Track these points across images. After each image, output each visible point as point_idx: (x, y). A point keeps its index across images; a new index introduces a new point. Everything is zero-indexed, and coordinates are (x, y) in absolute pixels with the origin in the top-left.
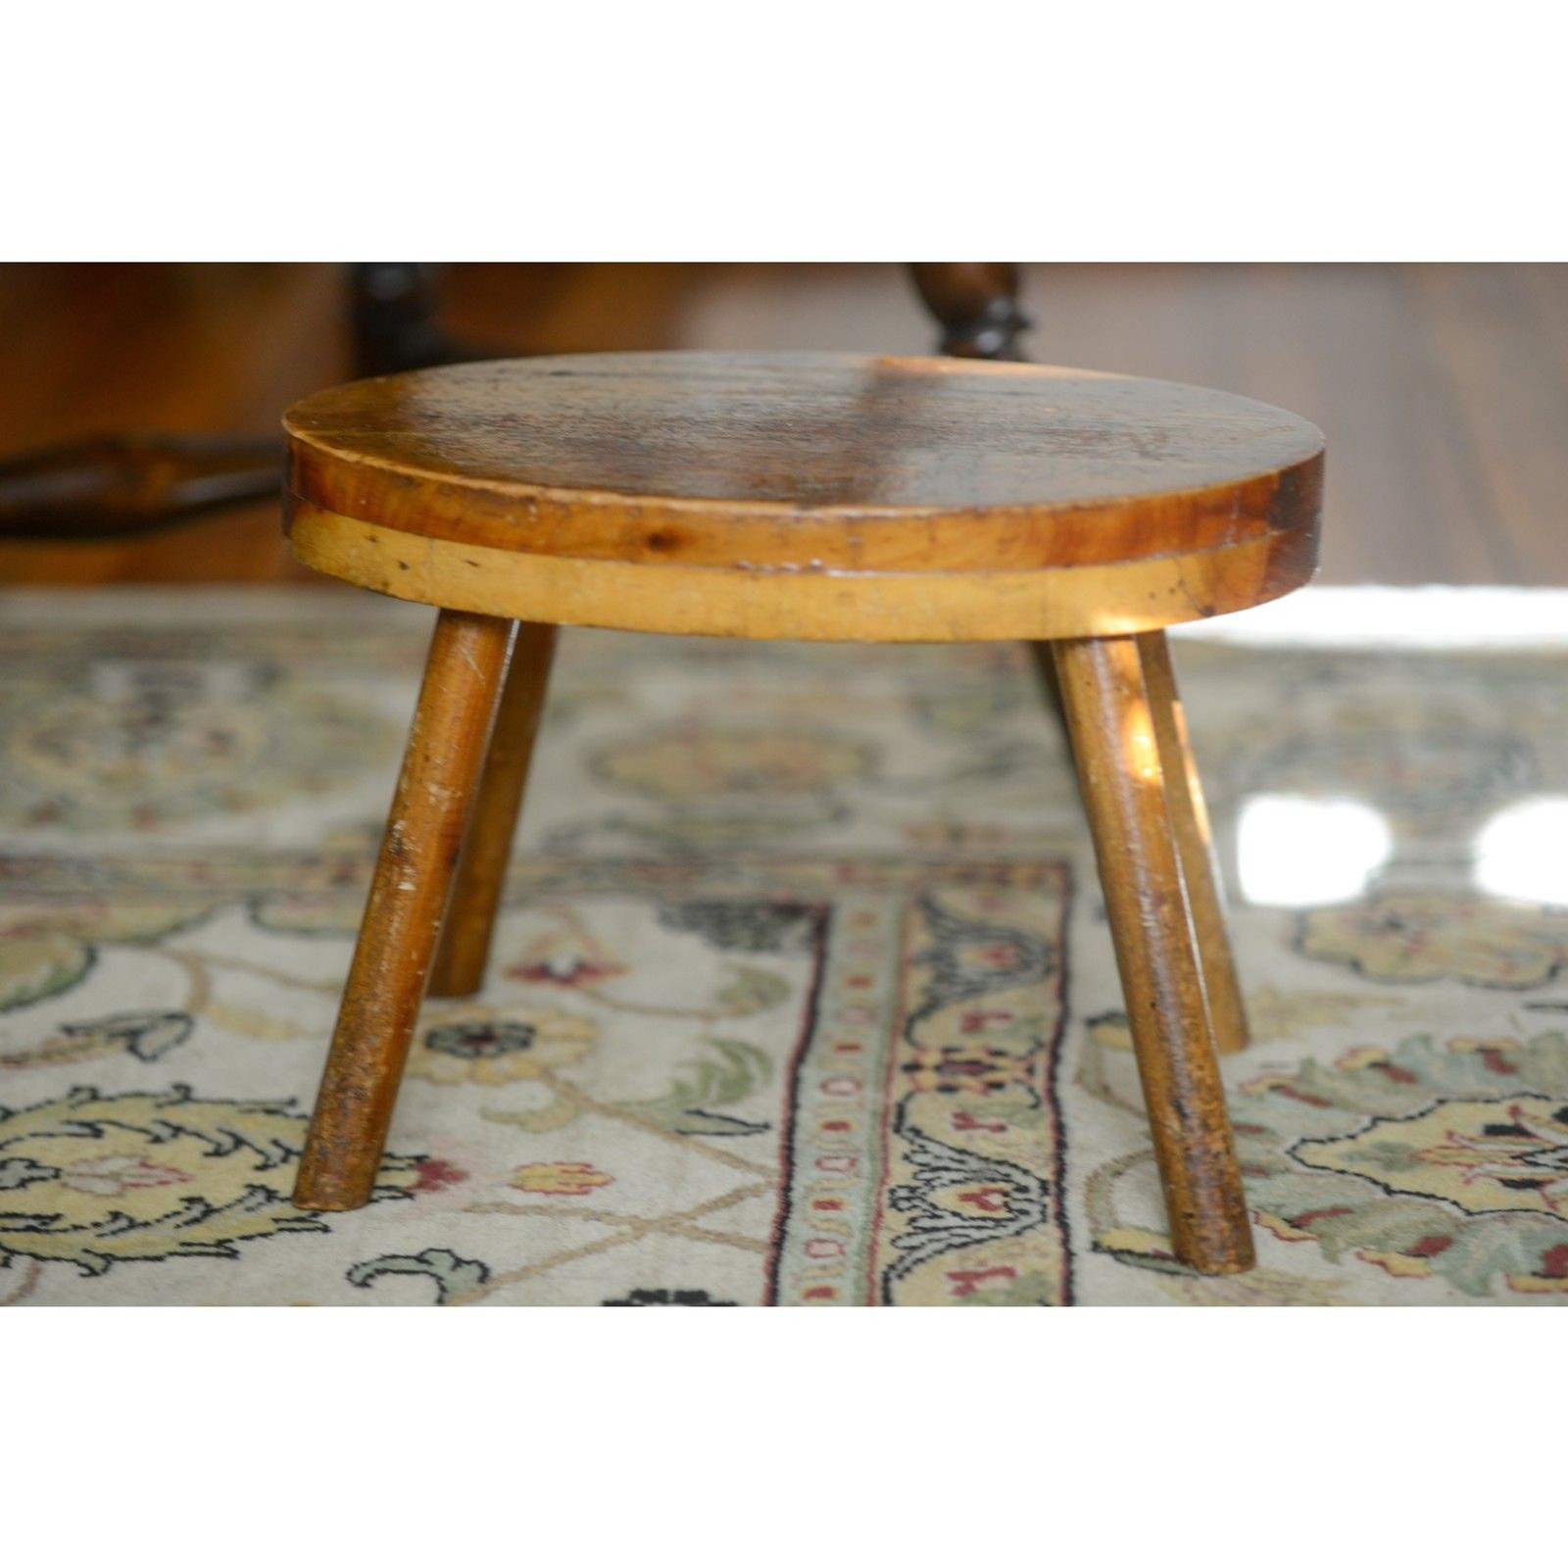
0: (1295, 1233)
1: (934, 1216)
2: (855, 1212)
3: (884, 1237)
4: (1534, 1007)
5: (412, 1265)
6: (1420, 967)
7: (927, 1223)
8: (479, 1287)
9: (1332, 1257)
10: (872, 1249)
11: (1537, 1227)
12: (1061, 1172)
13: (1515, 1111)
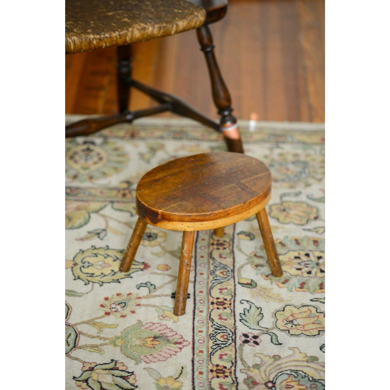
0: (267, 278)
1: (216, 277)
2: (205, 276)
3: (210, 281)
4: (304, 230)
5: (144, 285)
6: (288, 220)
7: (215, 278)
8: (155, 290)
9: (272, 284)
10: (208, 284)
11: (300, 278)
12: (234, 267)
13: (299, 253)
